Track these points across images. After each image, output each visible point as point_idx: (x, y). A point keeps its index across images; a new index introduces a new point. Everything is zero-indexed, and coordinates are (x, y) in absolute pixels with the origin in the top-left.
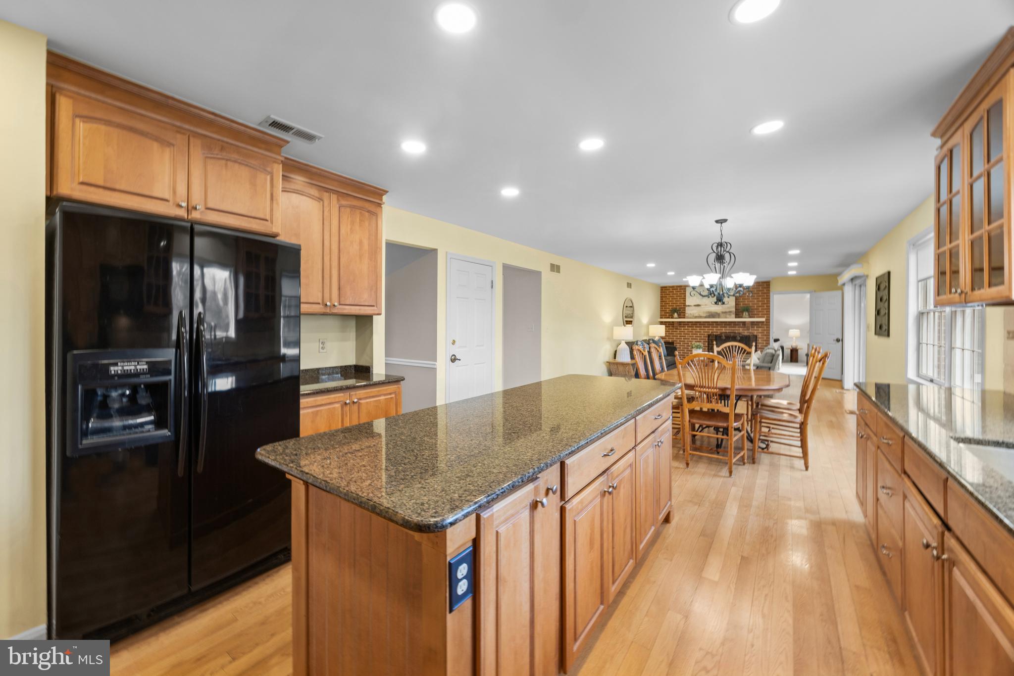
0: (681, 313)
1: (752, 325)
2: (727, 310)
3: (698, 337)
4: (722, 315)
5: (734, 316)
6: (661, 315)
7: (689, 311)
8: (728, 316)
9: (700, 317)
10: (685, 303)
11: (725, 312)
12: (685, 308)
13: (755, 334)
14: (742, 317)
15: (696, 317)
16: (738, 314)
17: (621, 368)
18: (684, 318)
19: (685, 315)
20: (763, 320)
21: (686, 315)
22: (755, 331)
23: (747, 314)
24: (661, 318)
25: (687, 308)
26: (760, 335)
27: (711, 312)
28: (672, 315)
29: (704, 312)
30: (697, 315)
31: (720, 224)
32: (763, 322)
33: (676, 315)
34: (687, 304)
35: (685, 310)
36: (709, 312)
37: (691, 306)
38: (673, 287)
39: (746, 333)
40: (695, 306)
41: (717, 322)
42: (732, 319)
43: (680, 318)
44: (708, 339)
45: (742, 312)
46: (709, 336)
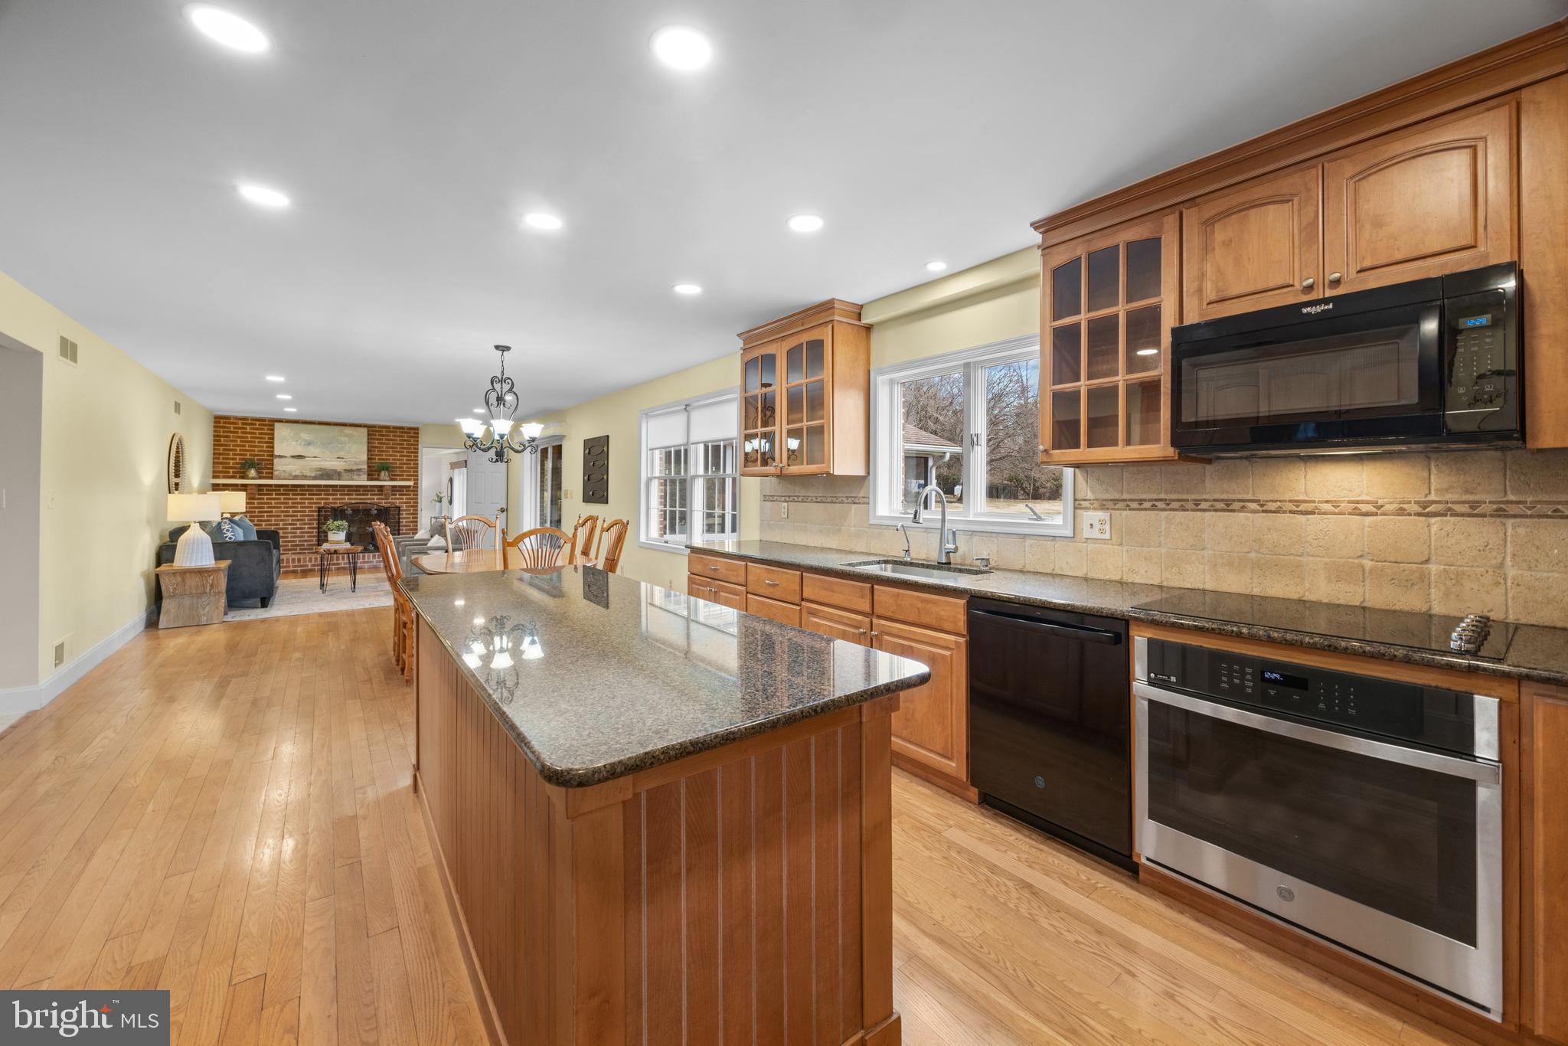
0: (265, 467)
1: (392, 491)
2: (355, 468)
3: (298, 512)
4: (344, 475)
5: (365, 477)
6: (214, 472)
7: (279, 466)
8: (355, 477)
9: (305, 477)
10: (273, 452)
11: (351, 471)
12: (272, 460)
13: (398, 504)
14: (377, 479)
15: (296, 477)
16: (373, 472)
17: (192, 581)
18: (272, 478)
19: (272, 473)
20: (411, 483)
21: (275, 473)
22: (397, 500)
23: (387, 474)
24: (214, 477)
25: (276, 461)
26: (404, 507)
27: (325, 469)
28: (244, 472)
29: (311, 470)
30: (297, 473)
31: (501, 352)
32: (409, 487)
33: (252, 473)
34: (276, 453)
35: (272, 464)
36: (321, 469)
37: (285, 457)
38: (244, 419)
39: (384, 504)
40: (293, 457)
41: (336, 486)
42: (363, 481)
43: (260, 478)
44: (319, 516)
45: (379, 471)
46: (320, 509)
